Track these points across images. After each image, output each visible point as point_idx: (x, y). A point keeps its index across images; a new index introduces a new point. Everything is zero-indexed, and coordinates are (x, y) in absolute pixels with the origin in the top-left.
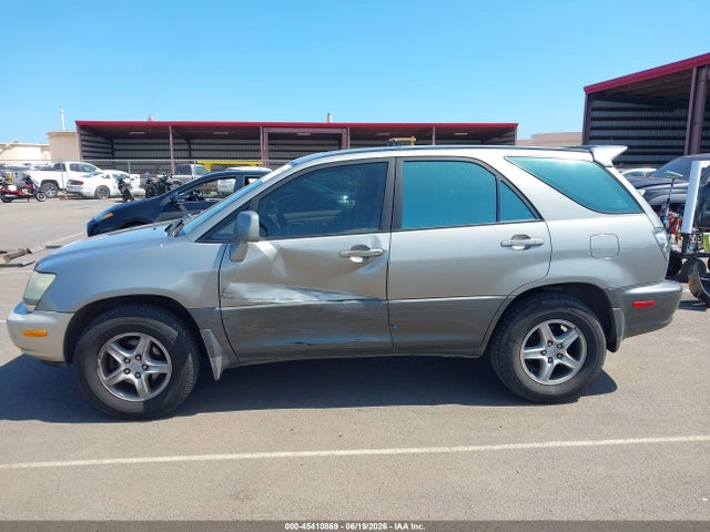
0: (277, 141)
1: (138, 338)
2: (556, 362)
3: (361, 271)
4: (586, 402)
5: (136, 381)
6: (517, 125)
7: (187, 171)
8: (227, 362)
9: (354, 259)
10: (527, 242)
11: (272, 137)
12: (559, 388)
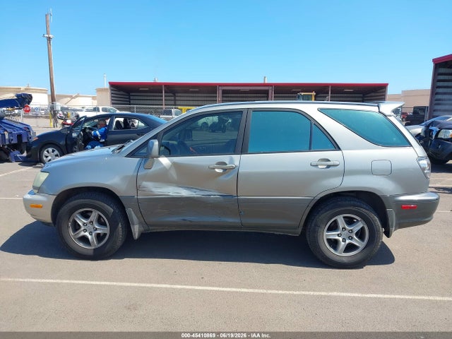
0: (227, 95)
1: (91, 212)
2: (348, 241)
3: (222, 178)
4: (369, 269)
5: (90, 237)
6: (387, 84)
7: (169, 113)
8: (142, 229)
9: (217, 170)
10: (329, 163)
11: (224, 92)
12: (350, 259)
